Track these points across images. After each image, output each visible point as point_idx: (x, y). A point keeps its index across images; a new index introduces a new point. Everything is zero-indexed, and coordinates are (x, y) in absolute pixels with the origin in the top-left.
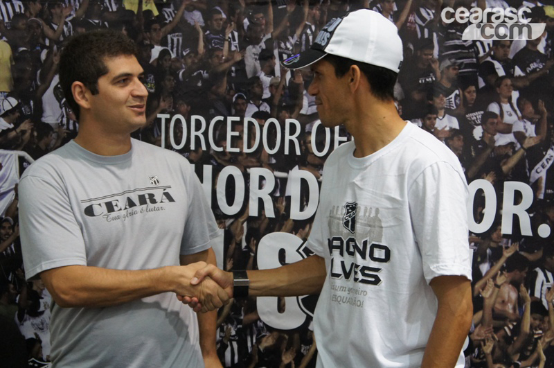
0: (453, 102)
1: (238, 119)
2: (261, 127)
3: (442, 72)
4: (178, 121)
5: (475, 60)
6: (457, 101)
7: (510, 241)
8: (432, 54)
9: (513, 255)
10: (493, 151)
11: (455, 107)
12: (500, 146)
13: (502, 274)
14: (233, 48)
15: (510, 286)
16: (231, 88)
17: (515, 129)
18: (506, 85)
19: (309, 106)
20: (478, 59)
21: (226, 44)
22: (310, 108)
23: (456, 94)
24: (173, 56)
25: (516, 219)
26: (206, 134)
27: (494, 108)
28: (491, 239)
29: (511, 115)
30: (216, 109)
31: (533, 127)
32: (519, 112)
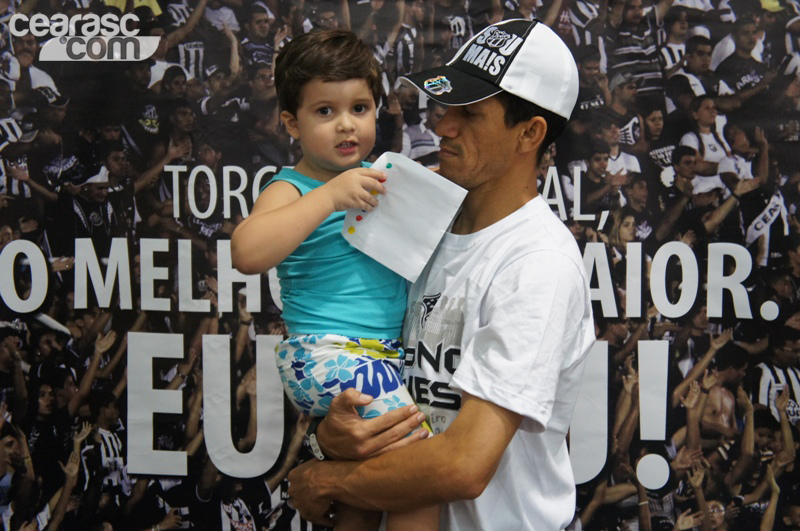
0: (631, 135)
3: (613, 93)
4: (202, 176)
5: (660, 74)
6: (637, 133)
7: (720, 327)
8: (598, 68)
9: (725, 346)
10: (690, 201)
11: (634, 142)
12: (700, 194)
13: (710, 373)
15: (723, 389)
17: (722, 169)
18: (708, 108)
19: (413, 147)
20: (664, 72)
22: (414, 150)
23: (635, 124)
24: (190, 76)
25: (727, 295)
27: (690, 140)
28: (693, 326)
29: (715, 150)
30: (263, 156)
31: (748, 165)
32: (726, 145)
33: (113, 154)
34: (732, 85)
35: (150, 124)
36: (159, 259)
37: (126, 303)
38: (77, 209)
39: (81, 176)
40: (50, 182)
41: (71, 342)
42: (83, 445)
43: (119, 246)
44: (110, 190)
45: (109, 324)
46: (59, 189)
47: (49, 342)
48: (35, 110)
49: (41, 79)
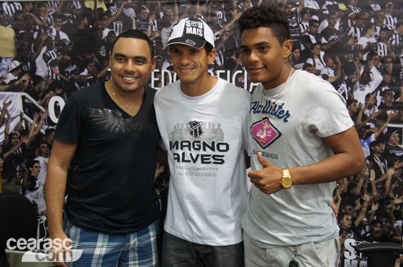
1: (158, 70)
2: (173, 75)
5: (299, 34)
14: (154, 30)
17: (322, 73)
18: (317, 48)
20: (300, 33)
27: (310, 61)
29: (320, 65)
31: (333, 71)
32: (324, 63)
33: (89, 64)
34: (327, 39)
35: (103, 53)
38: (76, 85)
39: (77, 72)
40: (67, 75)
44: (88, 78)
46: (70, 77)
48: (61, 48)
49: (63, 36)
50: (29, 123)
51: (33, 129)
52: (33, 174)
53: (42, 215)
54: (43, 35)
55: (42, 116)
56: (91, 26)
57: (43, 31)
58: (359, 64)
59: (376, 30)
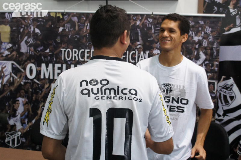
0: (158, 46)
1: (89, 50)
3: (155, 37)
4: (69, 51)
8: (152, 32)
14: (88, 28)
16: (87, 41)
21: (85, 27)
23: (159, 44)
24: (67, 30)
26: (78, 55)
30: (81, 47)
33: (50, 46)
35: (58, 40)
36: (59, 68)
37: (51, 78)
38: (42, 57)
39: (44, 51)
40: (37, 52)
41: (40, 85)
42: (42, 107)
43: (51, 65)
44: (49, 54)
45: (48, 82)
46: (39, 53)
47: (35, 85)
48: (36, 37)
49: (37, 31)
50: (14, 79)
51: (17, 82)
52: (15, 108)
53: (18, 131)
54: (26, 30)
55: (22, 74)
56: (53, 26)
57: (26, 28)
58: (194, 50)
59: (202, 33)
